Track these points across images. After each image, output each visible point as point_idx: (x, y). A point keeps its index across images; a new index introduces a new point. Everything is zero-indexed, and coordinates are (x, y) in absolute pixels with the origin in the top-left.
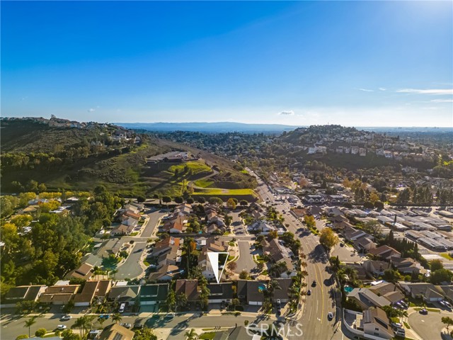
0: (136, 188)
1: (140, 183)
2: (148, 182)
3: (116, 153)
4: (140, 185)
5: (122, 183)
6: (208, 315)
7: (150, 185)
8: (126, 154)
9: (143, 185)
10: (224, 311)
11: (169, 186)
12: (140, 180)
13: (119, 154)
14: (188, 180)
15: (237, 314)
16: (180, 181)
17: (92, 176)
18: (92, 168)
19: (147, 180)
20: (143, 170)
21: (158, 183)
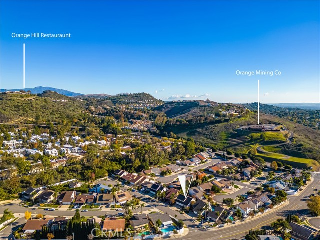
0: (220, 144)
1: (225, 142)
2: (230, 142)
3: (220, 122)
4: (224, 143)
5: (214, 140)
6: (170, 208)
7: (230, 144)
8: (226, 123)
9: (226, 143)
10: (179, 210)
11: (242, 146)
12: (225, 140)
13: (222, 122)
14: (260, 145)
15: (182, 214)
16: (253, 144)
17: (200, 134)
18: (202, 129)
19: (230, 140)
20: (231, 134)
21: (236, 143)
